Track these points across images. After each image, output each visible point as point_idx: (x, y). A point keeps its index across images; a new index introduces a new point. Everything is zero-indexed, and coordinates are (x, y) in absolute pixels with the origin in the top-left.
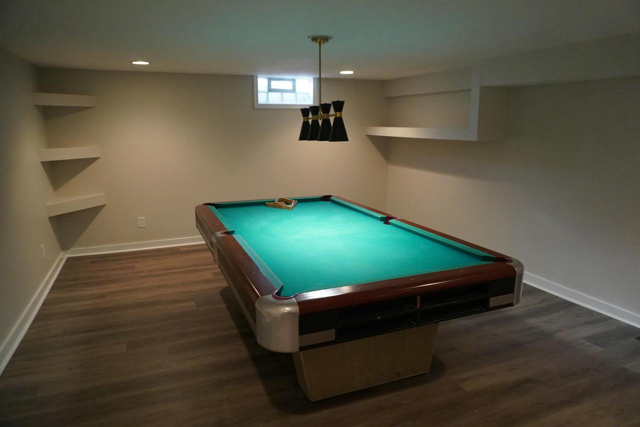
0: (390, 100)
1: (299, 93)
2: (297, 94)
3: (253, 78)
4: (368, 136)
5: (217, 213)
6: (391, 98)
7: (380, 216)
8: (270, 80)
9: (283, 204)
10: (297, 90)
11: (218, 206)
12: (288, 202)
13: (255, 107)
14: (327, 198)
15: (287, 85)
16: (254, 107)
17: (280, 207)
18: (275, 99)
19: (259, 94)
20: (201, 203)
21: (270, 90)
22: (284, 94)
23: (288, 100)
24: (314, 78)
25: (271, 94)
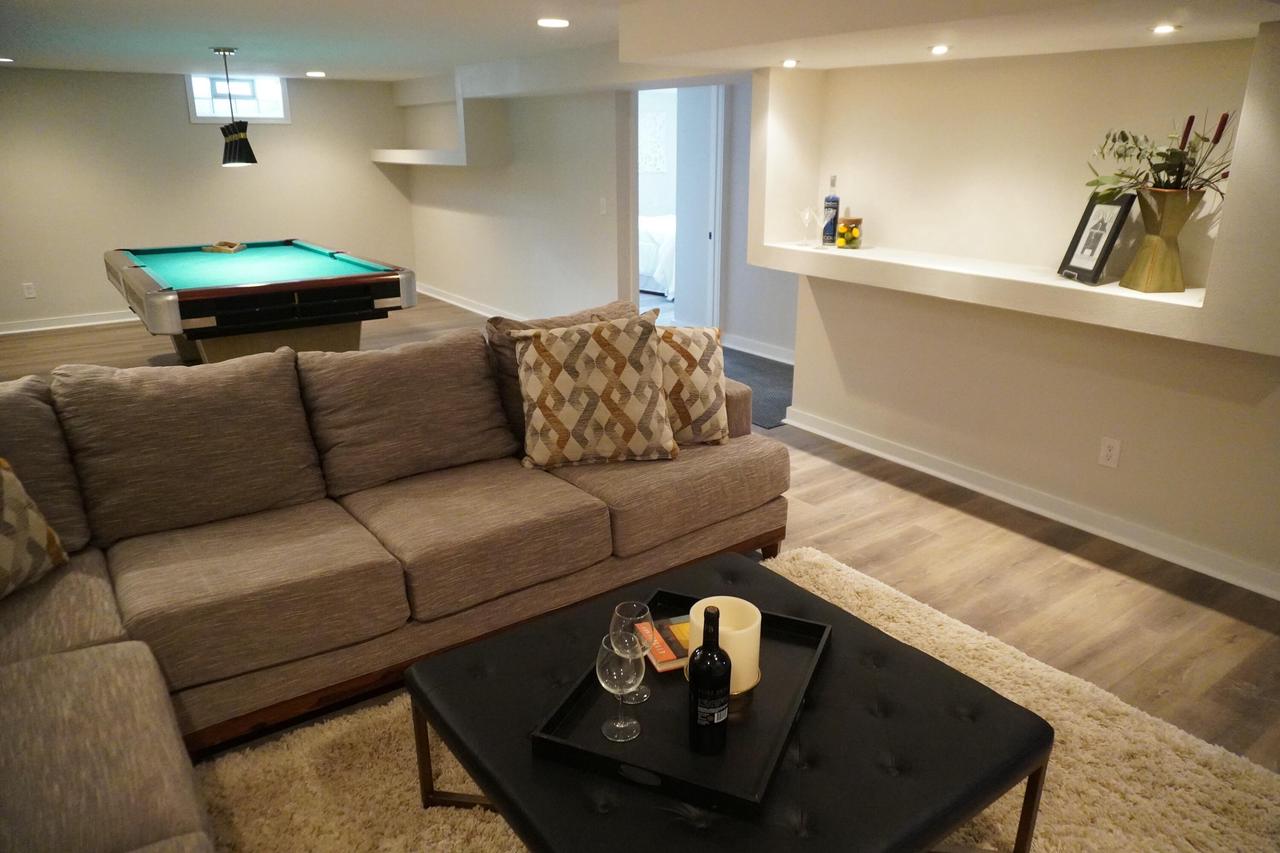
0: (403, 110)
2: (260, 103)
3: (184, 78)
4: (376, 163)
5: (137, 261)
6: (404, 108)
7: (328, 252)
8: (213, 80)
9: (227, 248)
10: (259, 94)
11: (136, 252)
12: (231, 246)
13: (192, 122)
14: (288, 243)
15: (242, 88)
16: (190, 122)
17: (219, 251)
19: (196, 101)
20: (111, 248)
21: (215, 95)
24: (282, 80)
25: (217, 101)
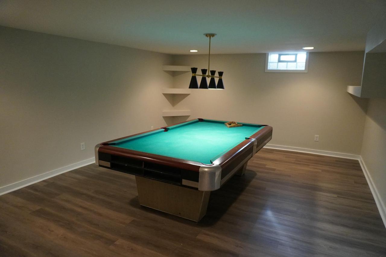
1: (298, 63)
2: (298, 64)
3: (266, 55)
8: (280, 55)
10: (298, 61)
13: (265, 71)
15: (292, 58)
18: (282, 67)
19: (269, 64)
21: (279, 61)
22: (289, 63)
23: (292, 67)
24: (307, 53)
25: (280, 63)
